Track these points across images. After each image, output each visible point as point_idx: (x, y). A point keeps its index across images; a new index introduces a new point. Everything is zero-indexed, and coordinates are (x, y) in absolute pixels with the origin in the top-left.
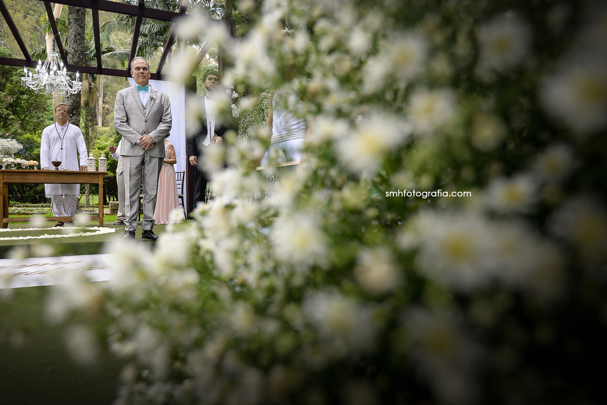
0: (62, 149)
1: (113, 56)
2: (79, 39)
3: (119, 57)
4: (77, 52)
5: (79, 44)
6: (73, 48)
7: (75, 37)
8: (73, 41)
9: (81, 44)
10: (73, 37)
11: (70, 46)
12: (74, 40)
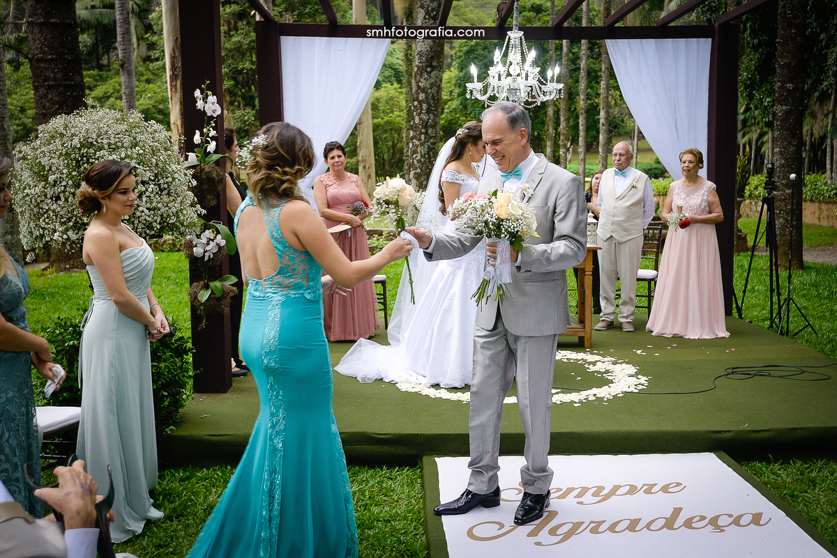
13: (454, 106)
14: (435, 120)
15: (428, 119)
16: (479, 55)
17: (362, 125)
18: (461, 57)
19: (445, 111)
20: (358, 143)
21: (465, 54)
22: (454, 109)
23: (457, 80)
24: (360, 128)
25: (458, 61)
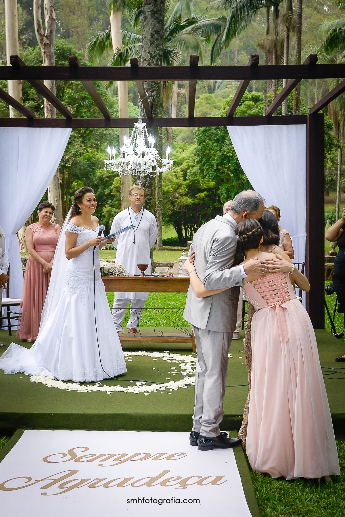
0: (134, 243)
1: (195, 31)
2: (157, 39)
3: (203, 31)
4: (154, 57)
5: (157, 46)
6: (149, 53)
7: (152, 37)
8: (149, 43)
9: (159, 45)
10: (149, 37)
11: (145, 51)
12: (150, 41)
13: (194, 171)
14: (151, 182)
15: (145, 182)
16: (212, 133)
17: (124, 185)
18: (200, 135)
19: (188, 174)
20: (122, 198)
21: (202, 132)
22: (194, 173)
23: (196, 152)
24: (123, 187)
25: (197, 137)
